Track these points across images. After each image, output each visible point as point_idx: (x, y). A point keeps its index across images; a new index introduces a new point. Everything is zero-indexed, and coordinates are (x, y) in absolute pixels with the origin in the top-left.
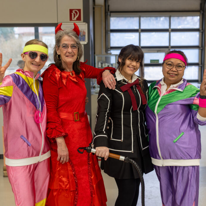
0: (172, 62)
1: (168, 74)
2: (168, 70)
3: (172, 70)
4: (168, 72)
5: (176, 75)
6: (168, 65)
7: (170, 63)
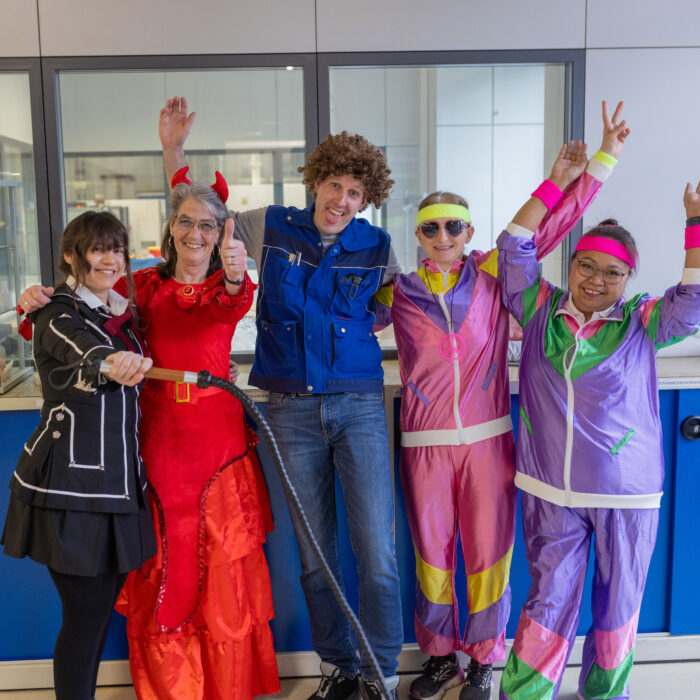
0: (594, 261)
1: (582, 291)
2: (582, 279)
3: (590, 280)
4: (582, 283)
5: (602, 293)
6: (584, 265)
7: (588, 261)
